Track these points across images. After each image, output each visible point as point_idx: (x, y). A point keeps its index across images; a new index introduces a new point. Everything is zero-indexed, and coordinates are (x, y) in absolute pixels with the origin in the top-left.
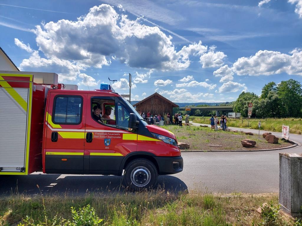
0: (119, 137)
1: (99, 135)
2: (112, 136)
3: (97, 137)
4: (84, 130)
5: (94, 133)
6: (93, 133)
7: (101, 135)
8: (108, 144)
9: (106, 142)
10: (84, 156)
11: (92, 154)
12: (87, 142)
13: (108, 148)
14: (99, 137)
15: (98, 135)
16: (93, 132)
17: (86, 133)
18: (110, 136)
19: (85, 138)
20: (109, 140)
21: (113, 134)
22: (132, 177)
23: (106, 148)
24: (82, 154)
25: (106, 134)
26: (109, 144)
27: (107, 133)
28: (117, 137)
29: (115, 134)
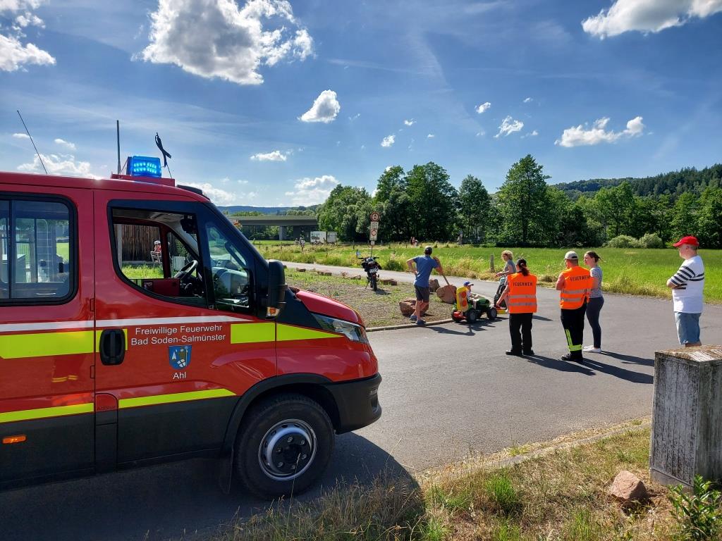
0: (221, 337)
1: (150, 336)
2: (196, 334)
3: (141, 342)
4: (90, 324)
5: (131, 329)
6: (125, 331)
7: (155, 335)
8: (182, 363)
9: (174, 357)
10: (94, 415)
11: (124, 404)
12: (106, 362)
13: (184, 376)
14: (150, 341)
15: (143, 337)
16: (125, 327)
17: (99, 333)
18: (190, 334)
19: (98, 351)
20: (186, 348)
21: (197, 329)
22: (264, 457)
23: (176, 376)
24: (88, 408)
25: (174, 330)
26: (184, 364)
27: (178, 326)
28: (213, 338)
29: (206, 329)
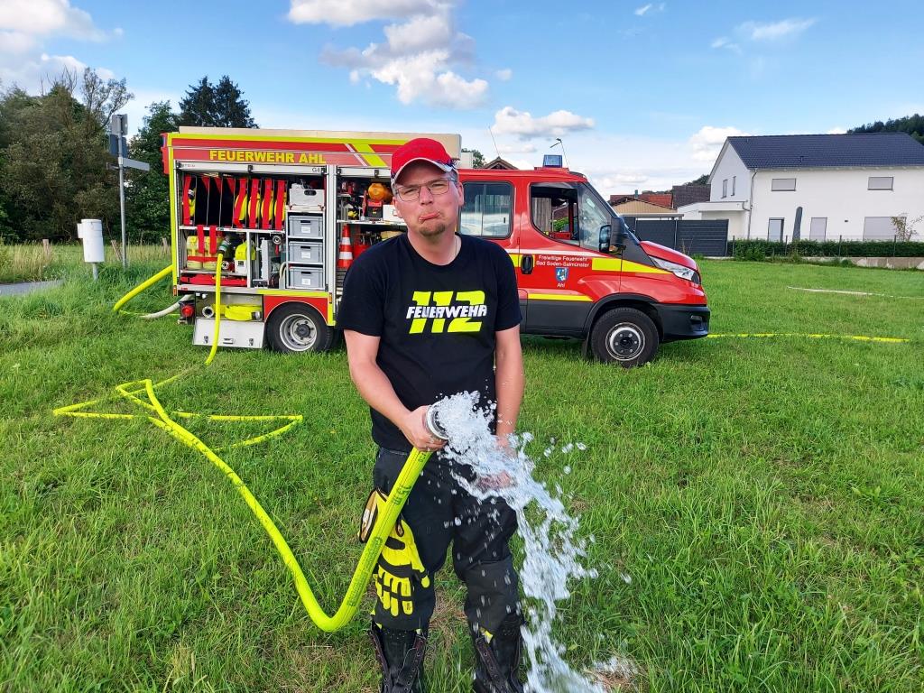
0: (586, 265)
2: (573, 262)
4: (516, 251)
5: (537, 255)
6: (534, 257)
7: (549, 260)
8: (563, 278)
11: (531, 296)
12: (523, 273)
13: (564, 285)
14: (546, 263)
15: (543, 261)
16: (533, 254)
17: (521, 256)
19: (519, 266)
20: (566, 269)
21: (573, 259)
22: (609, 343)
23: (559, 285)
27: (561, 256)
28: (581, 265)
29: (578, 259)
